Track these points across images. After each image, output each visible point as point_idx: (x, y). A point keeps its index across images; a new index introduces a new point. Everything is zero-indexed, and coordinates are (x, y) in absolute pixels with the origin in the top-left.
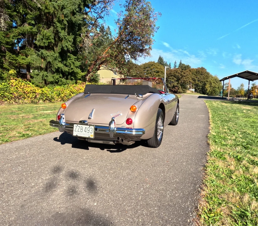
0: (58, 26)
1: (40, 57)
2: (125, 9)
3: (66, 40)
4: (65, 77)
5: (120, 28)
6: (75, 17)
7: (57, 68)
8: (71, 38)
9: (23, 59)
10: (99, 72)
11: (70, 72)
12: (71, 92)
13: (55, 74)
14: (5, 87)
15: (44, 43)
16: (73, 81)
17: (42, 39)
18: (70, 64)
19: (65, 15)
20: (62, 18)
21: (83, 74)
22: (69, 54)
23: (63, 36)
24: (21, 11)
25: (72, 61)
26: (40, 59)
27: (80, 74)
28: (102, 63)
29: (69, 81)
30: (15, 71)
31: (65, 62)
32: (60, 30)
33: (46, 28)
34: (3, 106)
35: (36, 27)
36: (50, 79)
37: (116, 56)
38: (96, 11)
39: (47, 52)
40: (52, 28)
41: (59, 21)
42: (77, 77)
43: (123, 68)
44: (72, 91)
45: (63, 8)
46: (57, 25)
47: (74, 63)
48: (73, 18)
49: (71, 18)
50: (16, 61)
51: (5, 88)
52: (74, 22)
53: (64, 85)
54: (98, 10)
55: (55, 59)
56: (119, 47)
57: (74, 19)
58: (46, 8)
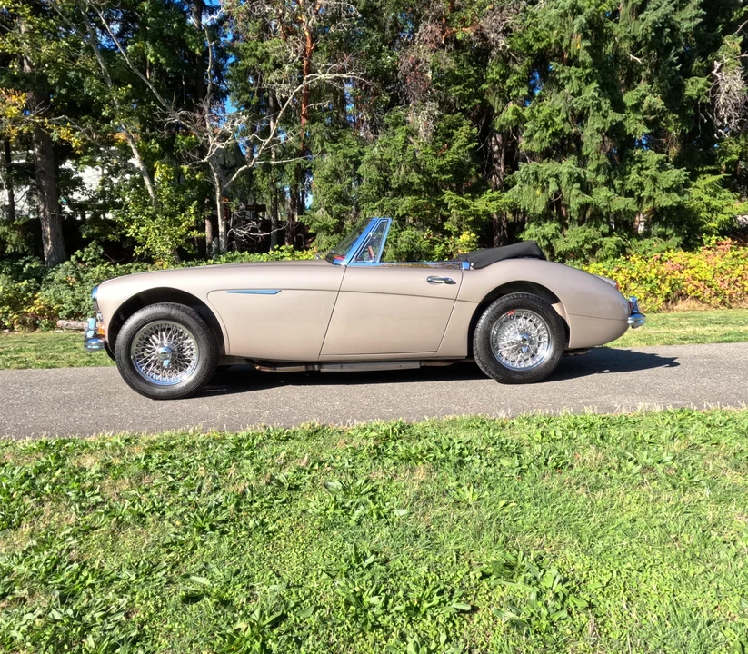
1: (529, 184)
18: (640, 184)
20: (575, 46)
25: (649, 172)
26: (531, 189)
39: (552, 165)
47: (654, 179)
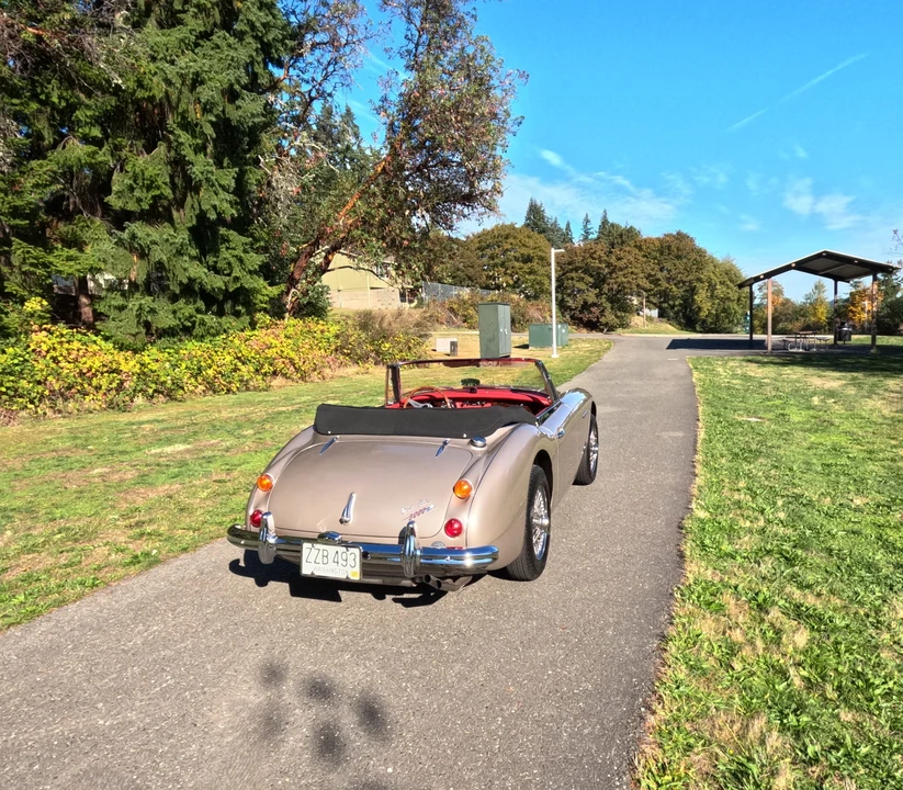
0: (182, 144)
1: (126, 248)
2: (404, 62)
3: (213, 185)
4: (215, 308)
5: (391, 127)
6: (239, 107)
7: (185, 281)
8: (228, 177)
9: (69, 259)
10: (326, 279)
11: (231, 290)
12: (238, 358)
13: (181, 303)
14: (16, 361)
15: (139, 200)
16: (242, 319)
17: (131, 189)
18: (229, 264)
19: (205, 104)
20: (195, 114)
21: (274, 291)
22: (223, 231)
23: (202, 173)
24: (55, 100)
25: (236, 253)
26: (128, 253)
27: (264, 292)
28: (335, 249)
29: (228, 321)
30: (45, 303)
31: (211, 259)
32: (190, 156)
33: (141, 148)
34: (14, 429)
35: (106, 147)
36: (165, 319)
37: (383, 224)
38: (306, 77)
39: (149, 229)
40: (161, 149)
41: (187, 126)
42: (255, 304)
43: (407, 261)
44: (240, 355)
45: (197, 81)
46: (181, 140)
47: (241, 260)
48: (230, 108)
49: (223, 111)
50: (48, 267)
51: (17, 365)
52: (234, 123)
53: (214, 336)
54: (312, 70)
55: (179, 253)
56: (390, 193)
57: (234, 114)
58: (140, 84)
